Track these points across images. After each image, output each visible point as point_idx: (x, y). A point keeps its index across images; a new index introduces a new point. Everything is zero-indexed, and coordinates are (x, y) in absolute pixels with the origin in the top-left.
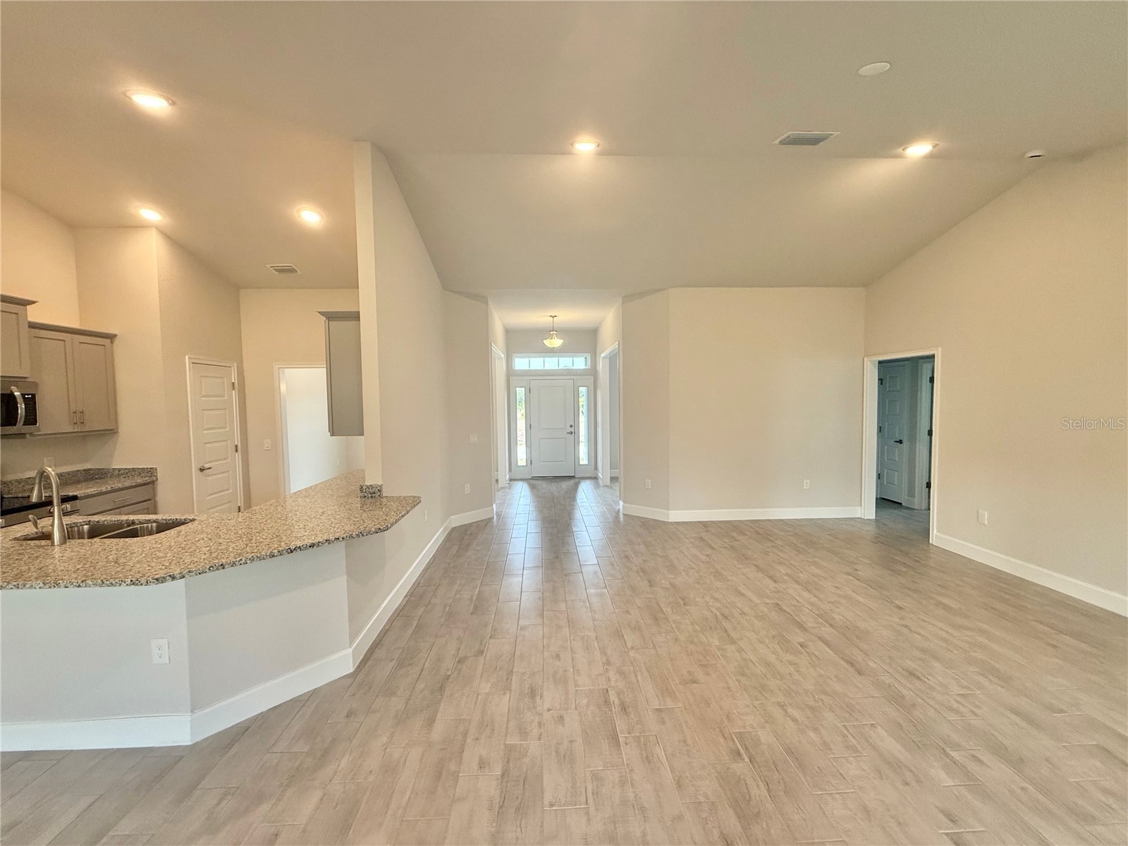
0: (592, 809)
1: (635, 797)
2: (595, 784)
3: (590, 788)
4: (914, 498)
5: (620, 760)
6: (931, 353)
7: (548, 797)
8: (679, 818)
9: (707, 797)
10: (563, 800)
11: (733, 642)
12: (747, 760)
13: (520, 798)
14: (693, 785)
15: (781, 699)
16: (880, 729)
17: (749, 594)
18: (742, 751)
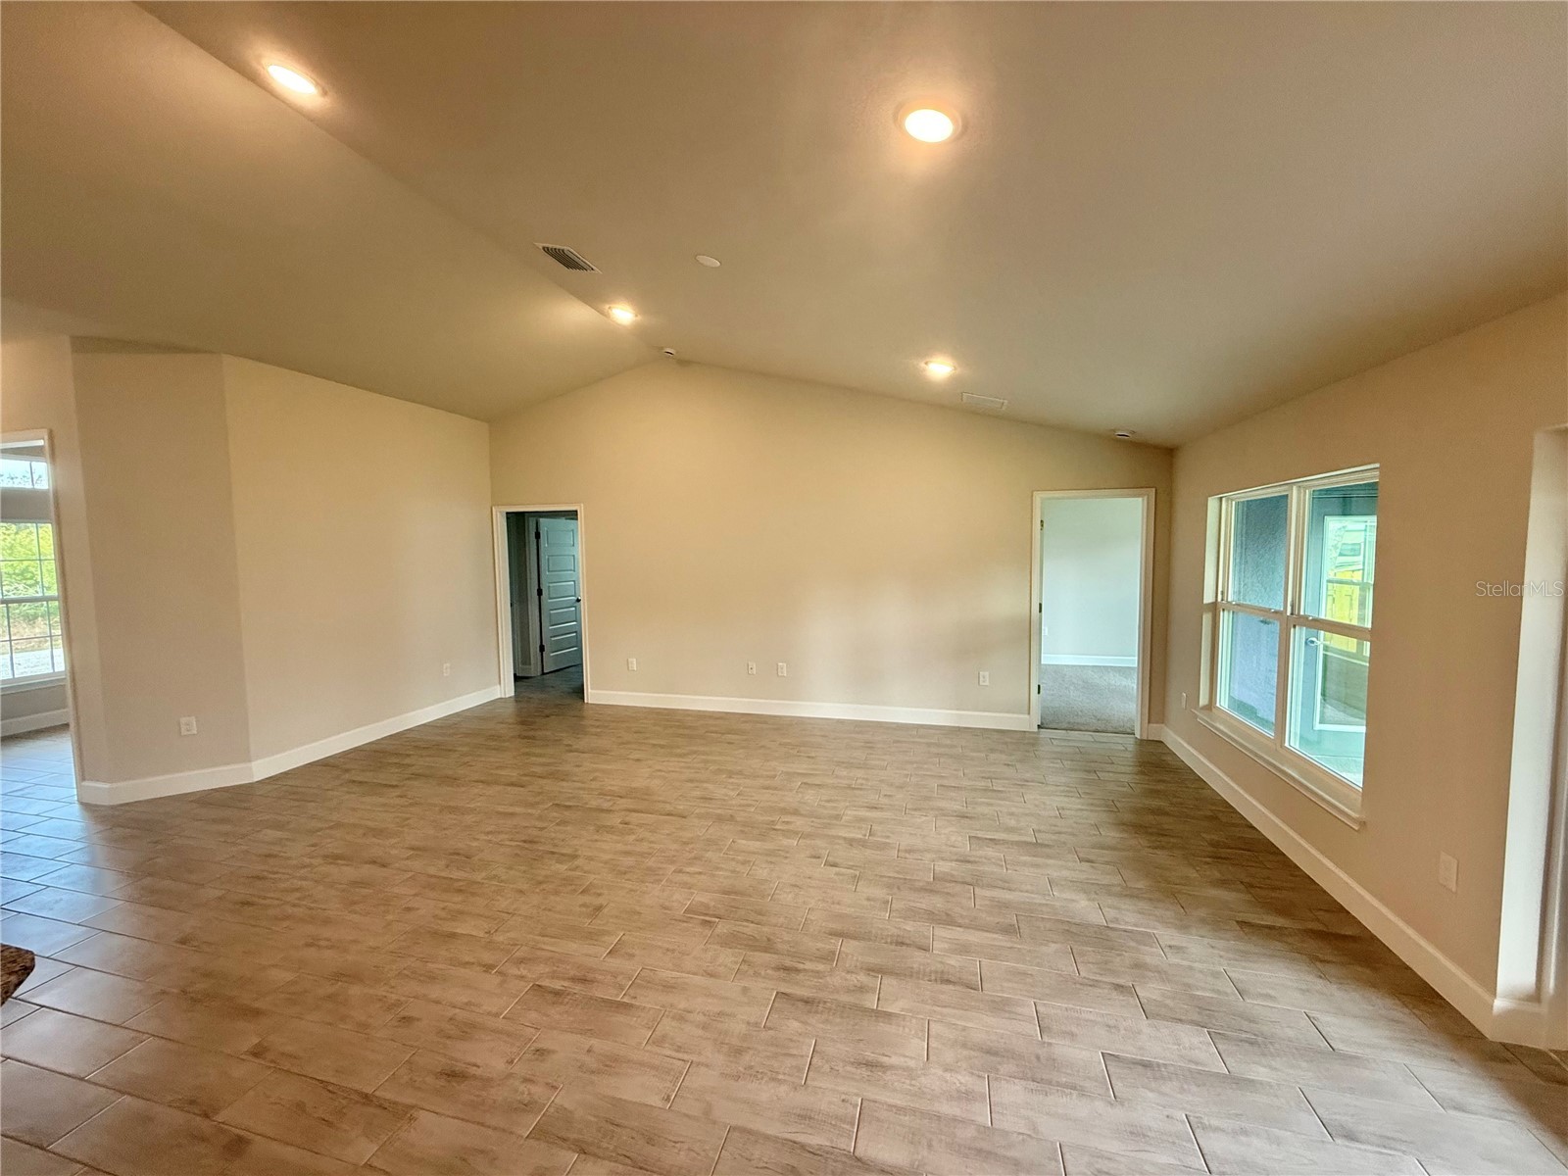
0: (695, 1058)
1: (705, 1015)
2: (667, 1045)
3: (668, 1053)
4: (530, 664)
5: (651, 1012)
6: (574, 508)
7: (655, 1100)
8: (745, 990)
9: (736, 963)
10: (668, 1085)
11: (574, 857)
12: (717, 920)
13: (635, 1135)
14: (719, 965)
15: (673, 868)
16: (739, 841)
17: (518, 810)
18: (707, 918)
